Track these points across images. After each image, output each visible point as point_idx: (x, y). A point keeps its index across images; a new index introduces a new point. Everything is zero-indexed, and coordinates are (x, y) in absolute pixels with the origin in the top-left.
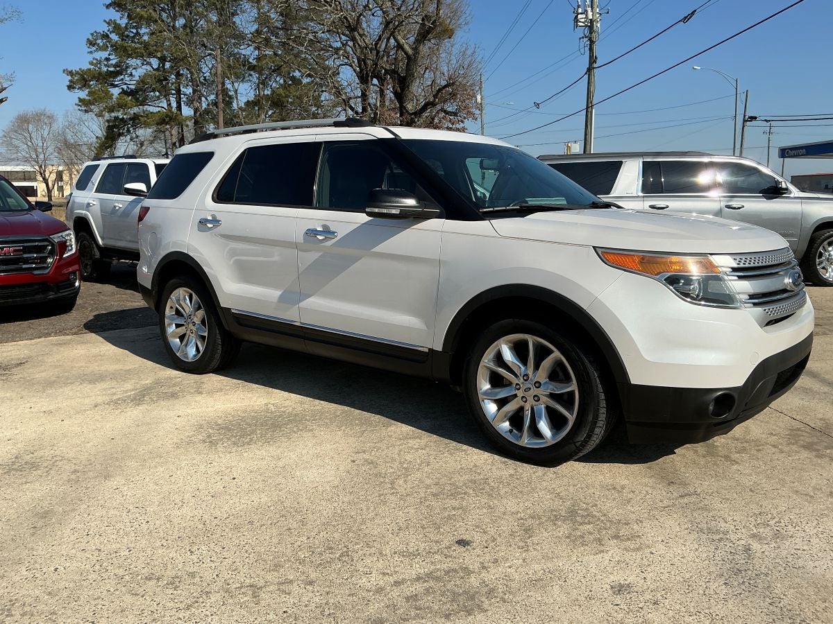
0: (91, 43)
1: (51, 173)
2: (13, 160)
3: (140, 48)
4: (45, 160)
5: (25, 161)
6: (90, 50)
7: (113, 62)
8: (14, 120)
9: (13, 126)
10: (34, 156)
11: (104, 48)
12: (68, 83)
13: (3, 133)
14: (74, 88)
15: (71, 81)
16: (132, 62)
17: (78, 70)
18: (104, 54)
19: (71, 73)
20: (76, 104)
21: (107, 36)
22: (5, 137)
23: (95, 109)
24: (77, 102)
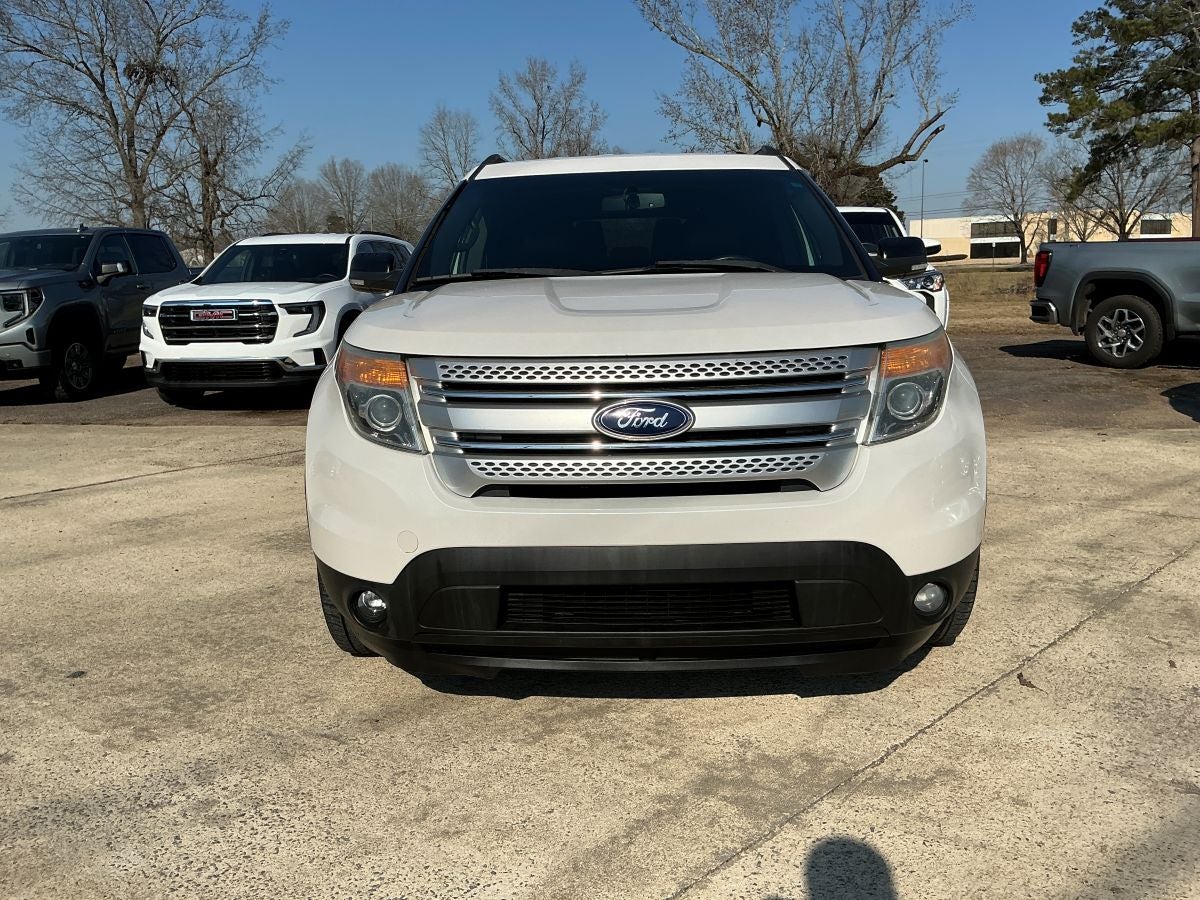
0: (1079, 28)
1: (1029, 223)
2: (982, 207)
3: (1148, 24)
4: (1023, 206)
5: (997, 209)
6: (1077, 39)
7: (1111, 52)
8: (987, 153)
9: (985, 161)
10: (1009, 200)
11: (1098, 33)
12: (1042, 95)
13: (972, 172)
14: (1050, 99)
15: (1045, 91)
16: (1143, 46)
17: (1055, 72)
18: (1098, 42)
19: (1045, 79)
20: (1045, 124)
21: (1106, 13)
22: (973, 177)
23: (1074, 126)
24: (1047, 121)
